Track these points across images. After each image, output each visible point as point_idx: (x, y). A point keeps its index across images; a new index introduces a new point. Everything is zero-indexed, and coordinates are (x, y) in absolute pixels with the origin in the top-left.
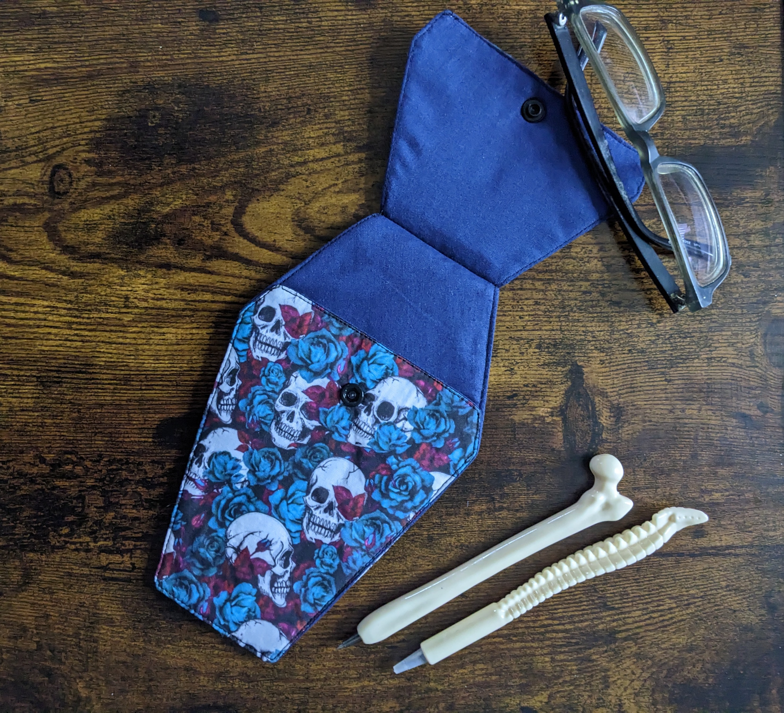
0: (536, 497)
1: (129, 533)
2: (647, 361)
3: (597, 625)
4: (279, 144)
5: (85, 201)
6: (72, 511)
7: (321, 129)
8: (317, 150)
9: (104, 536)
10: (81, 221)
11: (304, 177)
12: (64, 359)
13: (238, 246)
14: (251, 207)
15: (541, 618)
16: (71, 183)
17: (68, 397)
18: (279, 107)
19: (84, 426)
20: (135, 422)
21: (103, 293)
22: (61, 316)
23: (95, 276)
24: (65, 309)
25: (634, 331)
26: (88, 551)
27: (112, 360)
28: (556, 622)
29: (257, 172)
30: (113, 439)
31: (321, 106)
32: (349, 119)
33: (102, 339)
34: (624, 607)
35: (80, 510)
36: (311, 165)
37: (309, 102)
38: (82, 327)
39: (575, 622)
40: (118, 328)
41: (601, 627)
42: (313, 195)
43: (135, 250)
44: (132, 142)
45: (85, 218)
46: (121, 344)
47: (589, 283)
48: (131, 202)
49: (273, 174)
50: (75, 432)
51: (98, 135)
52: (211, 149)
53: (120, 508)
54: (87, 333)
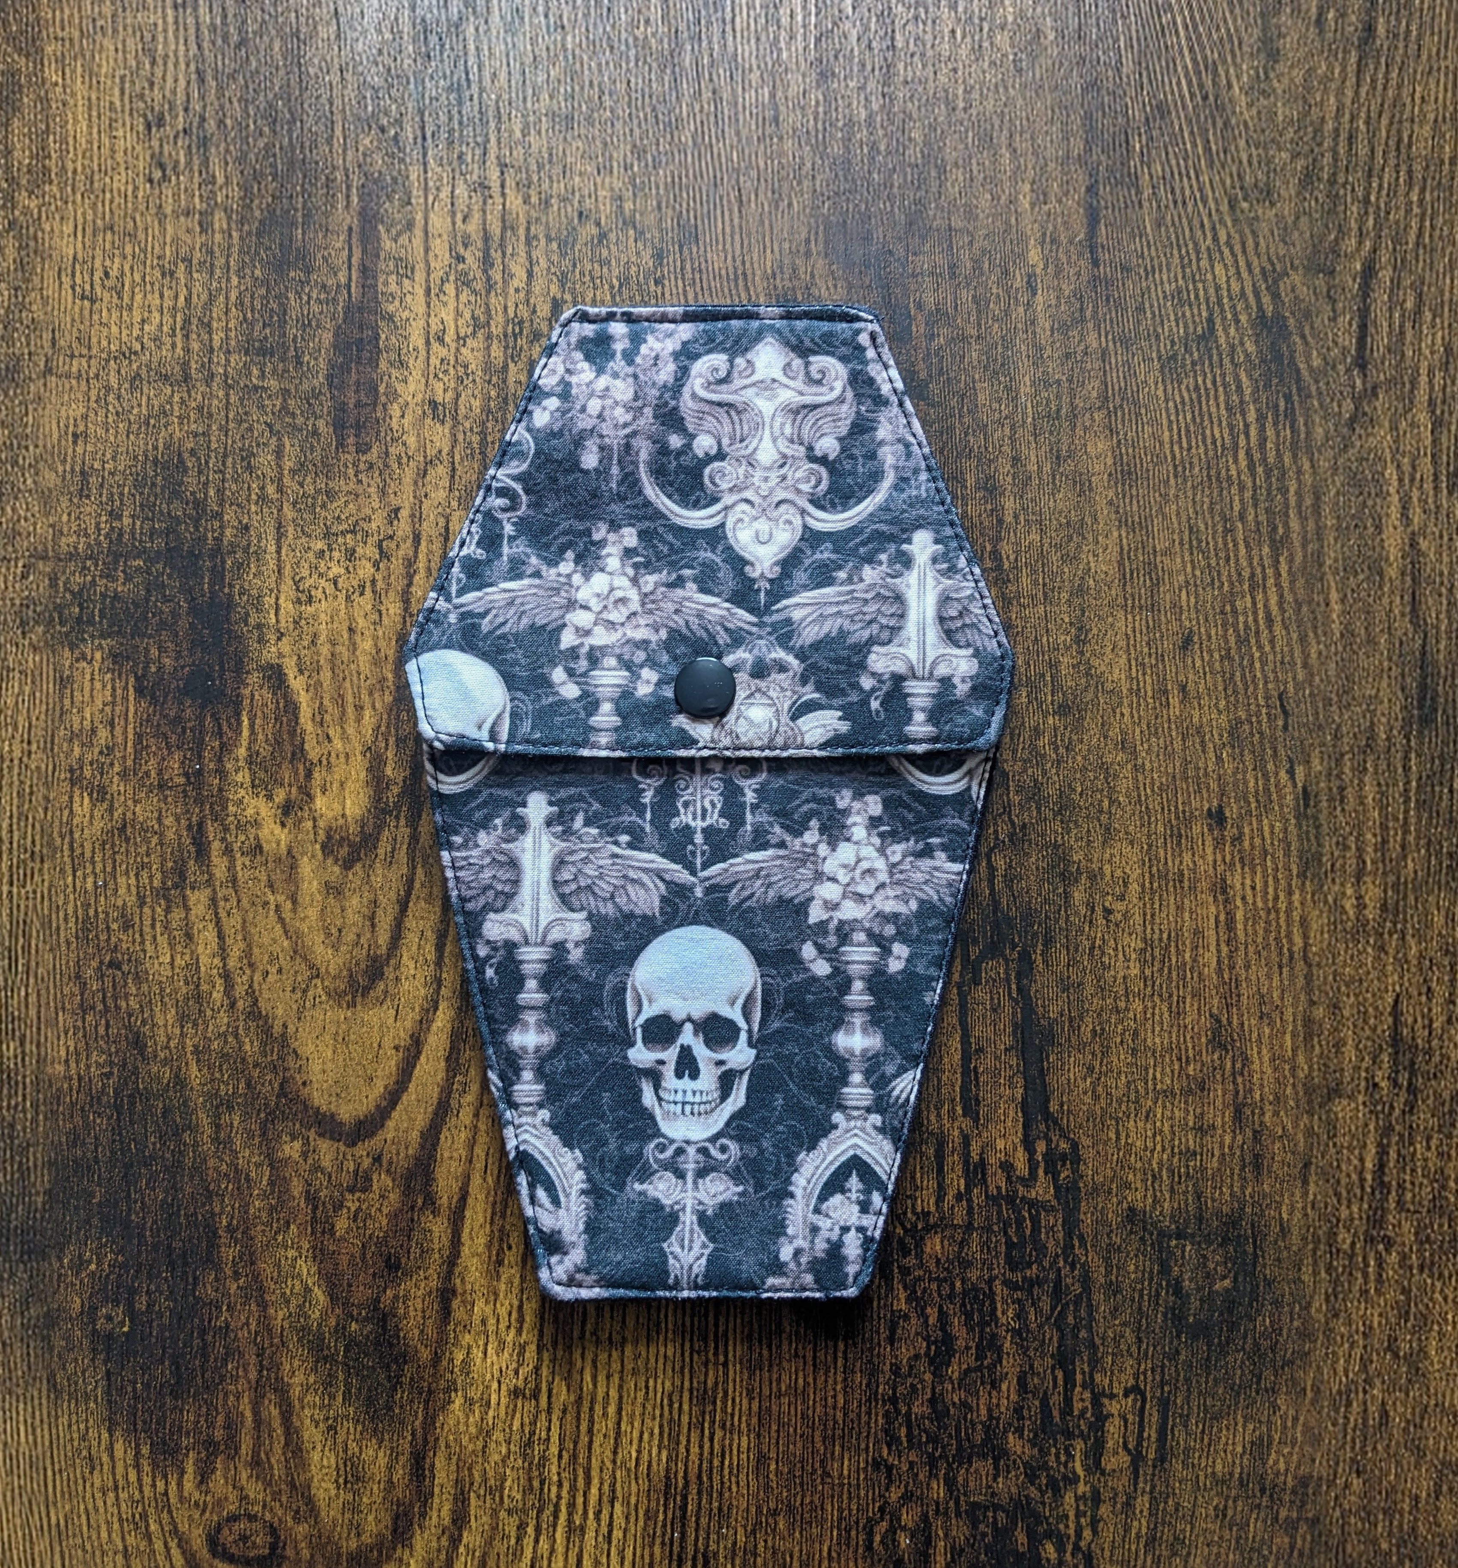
0: (970, 482)
1: (1056, 1400)
2: (681, 247)
3: (1247, 355)
4: (183, 1035)
5: (293, 1485)
6: (1002, 1534)
7: (154, 938)
8: (200, 949)
9: (1063, 1458)
10: (337, 1496)
11: (258, 977)
12: (652, 1545)
13: (406, 1131)
14: (319, 1099)
15: (1234, 472)
16: (252, 1518)
17: (741, 1538)
18: (102, 1031)
19: (807, 1500)
20: (801, 1381)
21: (504, 1450)
22: (552, 1551)
23: (463, 1466)
24: (537, 1541)
25: (616, 273)
26: (1096, 1498)
27: (656, 1431)
28: (1242, 442)
29: (242, 1085)
30: (838, 1432)
31: (103, 937)
32: (137, 875)
33: (609, 1453)
34: (1207, 301)
35: (1001, 1515)
36: (232, 963)
37: (94, 964)
38: (580, 1500)
39: (1242, 402)
40: (585, 1416)
41: (1250, 347)
42: (298, 960)
43: (409, 1371)
44: (164, 1372)
45: (332, 1487)
46: (620, 1410)
47: (511, 366)
48: (299, 1378)
49: (247, 1047)
50: (821, 1523)
51: (145, 1450)
52: (188, 1190)
53: (998, 1419)
54: (594, 1491)
